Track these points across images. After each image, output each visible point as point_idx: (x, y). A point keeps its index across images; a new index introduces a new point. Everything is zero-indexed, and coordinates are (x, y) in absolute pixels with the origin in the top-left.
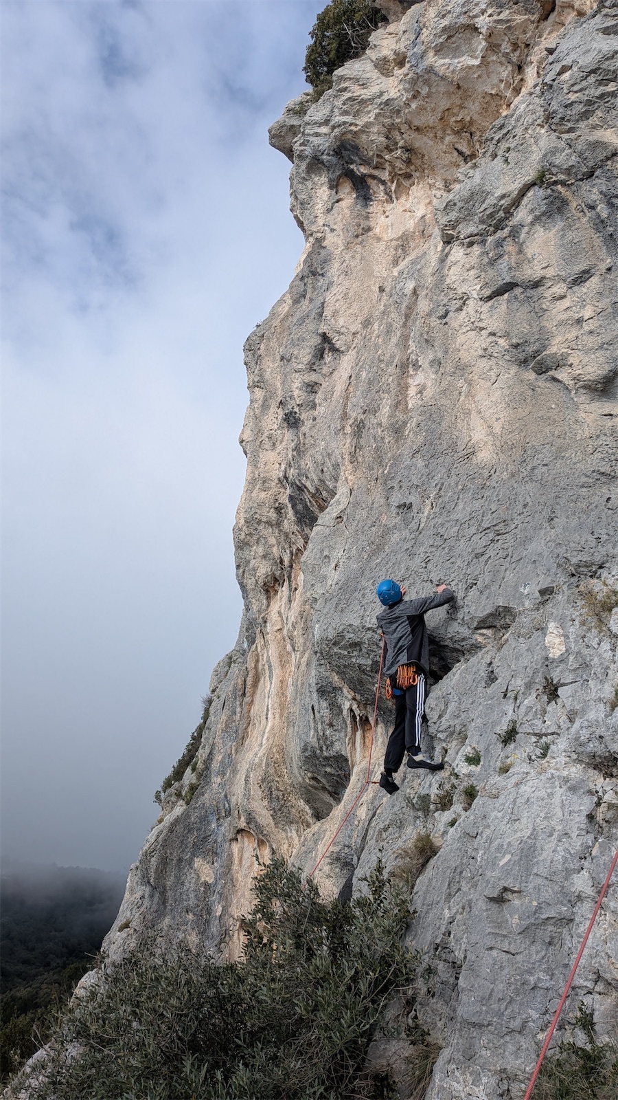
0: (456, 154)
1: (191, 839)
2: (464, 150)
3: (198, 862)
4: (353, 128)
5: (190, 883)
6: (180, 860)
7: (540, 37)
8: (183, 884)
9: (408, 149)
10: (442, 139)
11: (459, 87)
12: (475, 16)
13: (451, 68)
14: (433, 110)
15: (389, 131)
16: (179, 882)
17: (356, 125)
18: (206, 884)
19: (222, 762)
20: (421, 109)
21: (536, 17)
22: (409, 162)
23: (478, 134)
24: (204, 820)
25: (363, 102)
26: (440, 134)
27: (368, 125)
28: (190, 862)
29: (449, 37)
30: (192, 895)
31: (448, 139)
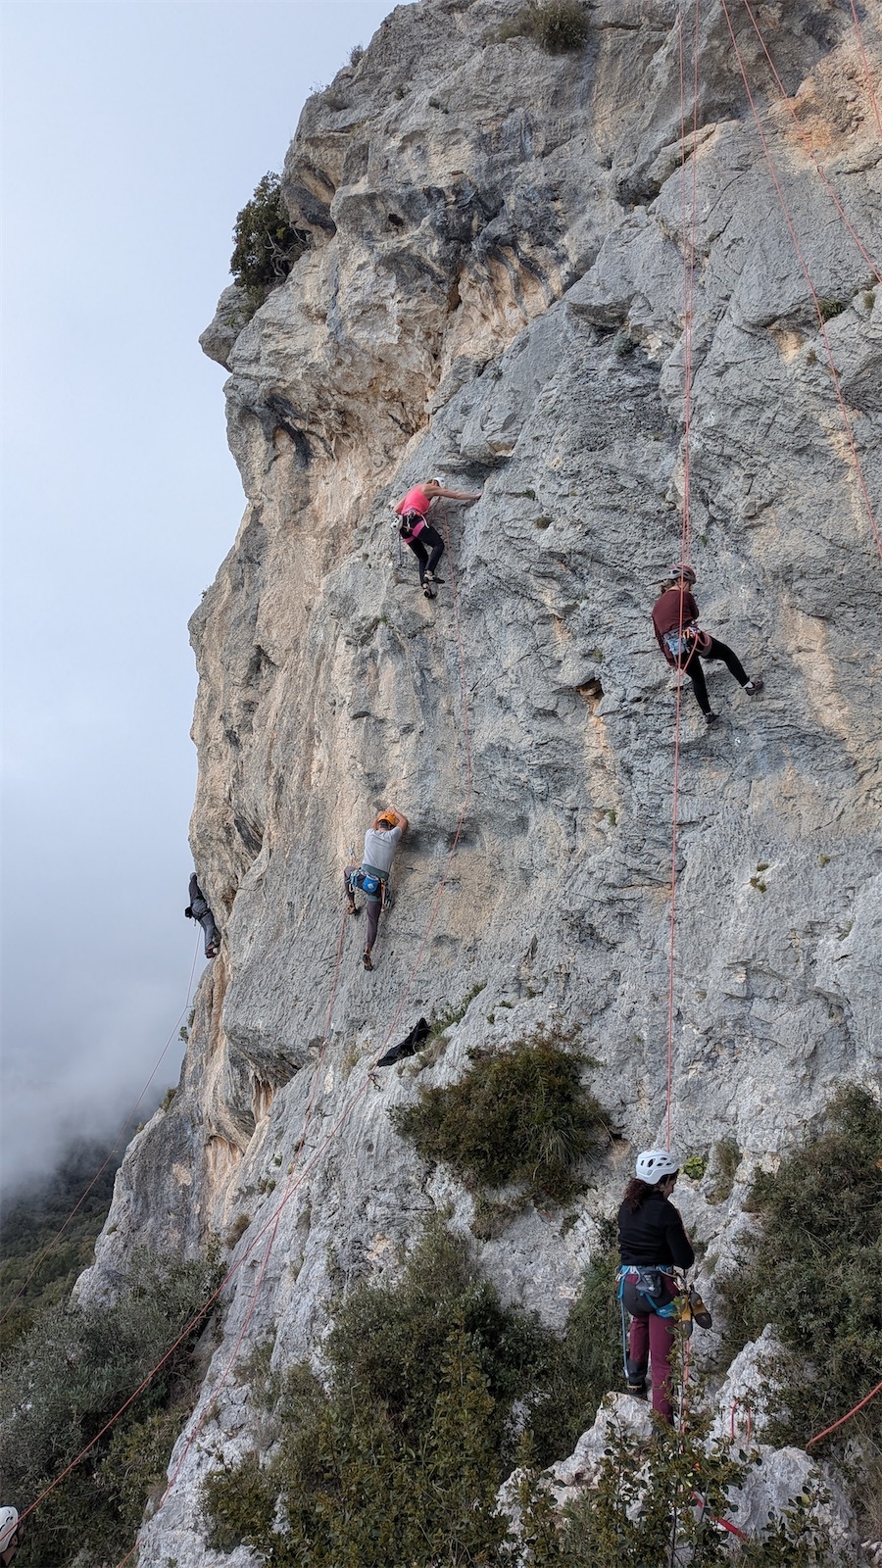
0: (391, 420)
1: (168, 1147)
2: (399, 418)
3: (176, 1168)
4: (281, 384)
5: (169, 1187)
6: (159, 1168)
7: (451, 327)
8: (163, 1188)
9: (342, 412)
10: (375, 404)
11: (381, 361)
12: (386, 298)
13: (371, 343)
14: (360, 378)
15: (320, 391)
16: (159, 1187)
17: (285, 381)
18: (184, 1187)
19: (194, 1072)
20: (347, 377)
21: (445, 307)
22: (344, 424)
23: (409, 405)
24: (180, 1128)
25: (288, 356)
26: (371, 399)
27: (295, 383)
28: (169, 1169)
29: (364, 312)
30: (172, 1198)
31: (381, 405)
